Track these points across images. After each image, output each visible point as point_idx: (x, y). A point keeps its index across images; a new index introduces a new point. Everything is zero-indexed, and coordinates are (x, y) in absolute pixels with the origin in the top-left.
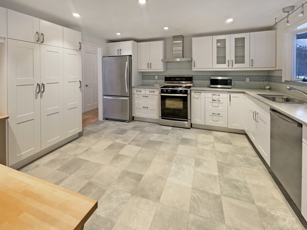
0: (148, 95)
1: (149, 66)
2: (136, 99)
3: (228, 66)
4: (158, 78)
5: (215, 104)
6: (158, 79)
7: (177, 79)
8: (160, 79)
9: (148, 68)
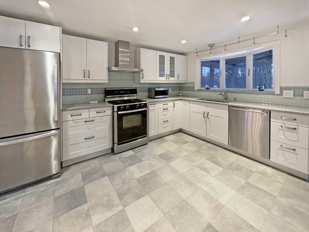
0: (94, 119)
1: (87, 75)
2: (70, 129)
3: (166, 79)
4: (91, 91)
5: (165, 113)
6: (92, 94)
7: (121, 92)
8: (94, 94)
9: (84, 77)
